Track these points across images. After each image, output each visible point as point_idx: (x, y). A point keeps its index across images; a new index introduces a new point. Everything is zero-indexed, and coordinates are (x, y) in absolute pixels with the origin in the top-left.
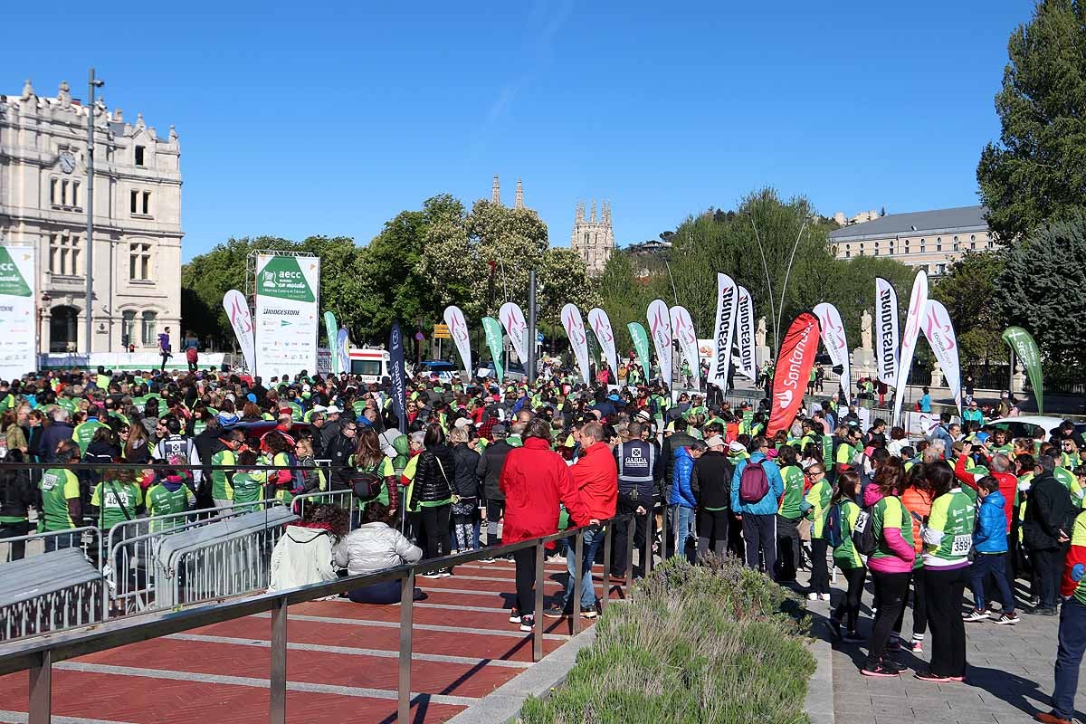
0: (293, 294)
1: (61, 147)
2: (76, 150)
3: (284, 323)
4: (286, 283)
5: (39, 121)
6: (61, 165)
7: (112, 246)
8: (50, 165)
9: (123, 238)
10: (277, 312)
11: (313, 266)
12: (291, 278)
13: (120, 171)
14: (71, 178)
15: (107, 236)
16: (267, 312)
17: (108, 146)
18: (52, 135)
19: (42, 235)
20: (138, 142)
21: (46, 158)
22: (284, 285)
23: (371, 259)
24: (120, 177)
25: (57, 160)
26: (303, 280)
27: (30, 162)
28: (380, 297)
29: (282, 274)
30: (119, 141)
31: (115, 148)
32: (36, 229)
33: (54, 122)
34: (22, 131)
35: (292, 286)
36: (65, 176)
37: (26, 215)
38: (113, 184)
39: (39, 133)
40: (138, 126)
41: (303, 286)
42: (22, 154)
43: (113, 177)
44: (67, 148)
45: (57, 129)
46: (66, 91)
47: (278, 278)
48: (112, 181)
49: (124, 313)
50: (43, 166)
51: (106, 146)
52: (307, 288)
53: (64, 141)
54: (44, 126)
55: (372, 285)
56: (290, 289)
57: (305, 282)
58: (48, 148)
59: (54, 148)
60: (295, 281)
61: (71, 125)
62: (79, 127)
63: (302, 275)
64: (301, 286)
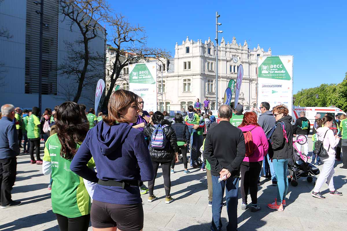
0: (278, 76)
1: (233, 55)
2: (238, 56)
3: (273, 92)
4: (274, 71)
5: (226, 48)
6: (233, 61)
7: (250, 84)
8: (230, 61)
9: (253, 82)
10: (269, 86)
11: (289, 61)
12: (277, 68)
13: (252, 62)
14: (237, 65)
15: (248, 81)
16: (264, 86)
17: (248, 54)
18: (230, 52)
19: (227, 82)
20: (258, 53)
21: (228, 59)
22: (273, 72)
23: (341, 86)
24: (252, 63)
25: (232, 59)
26: (283, 68)
27: (223, 60)
28: (345, 99)
29: (272, 66)
30: (252, 53)
31: (251, 55)
32: (226, 80)
33: (230, 49)
34: (221, 51)
35: (278, 72)
36: (235, 64)
37: (222, 76)
38: (250, 66)
39: (226, 52)
40: (258, 48)
41: (284, 72)
42: (221, 58)
43: (250, 64)
44: (235, 55)
45: (232, 50)
46: (235, 39)
47: (270, 69)
48: (249, 64)
49: (254, 104)
50: (227, 61)
51: (247, 55)
52: (287, 73)
53: (234, 54)
54: (228, 50)
55: (342, 95)
56: (276, 74)
57: (285, 70)
58: (229, 56)
59: (231, 56)
60: (279, 69)
61: (236, 49)
62: (239, 49)
63: (283, 66)
64: (283, 72)
